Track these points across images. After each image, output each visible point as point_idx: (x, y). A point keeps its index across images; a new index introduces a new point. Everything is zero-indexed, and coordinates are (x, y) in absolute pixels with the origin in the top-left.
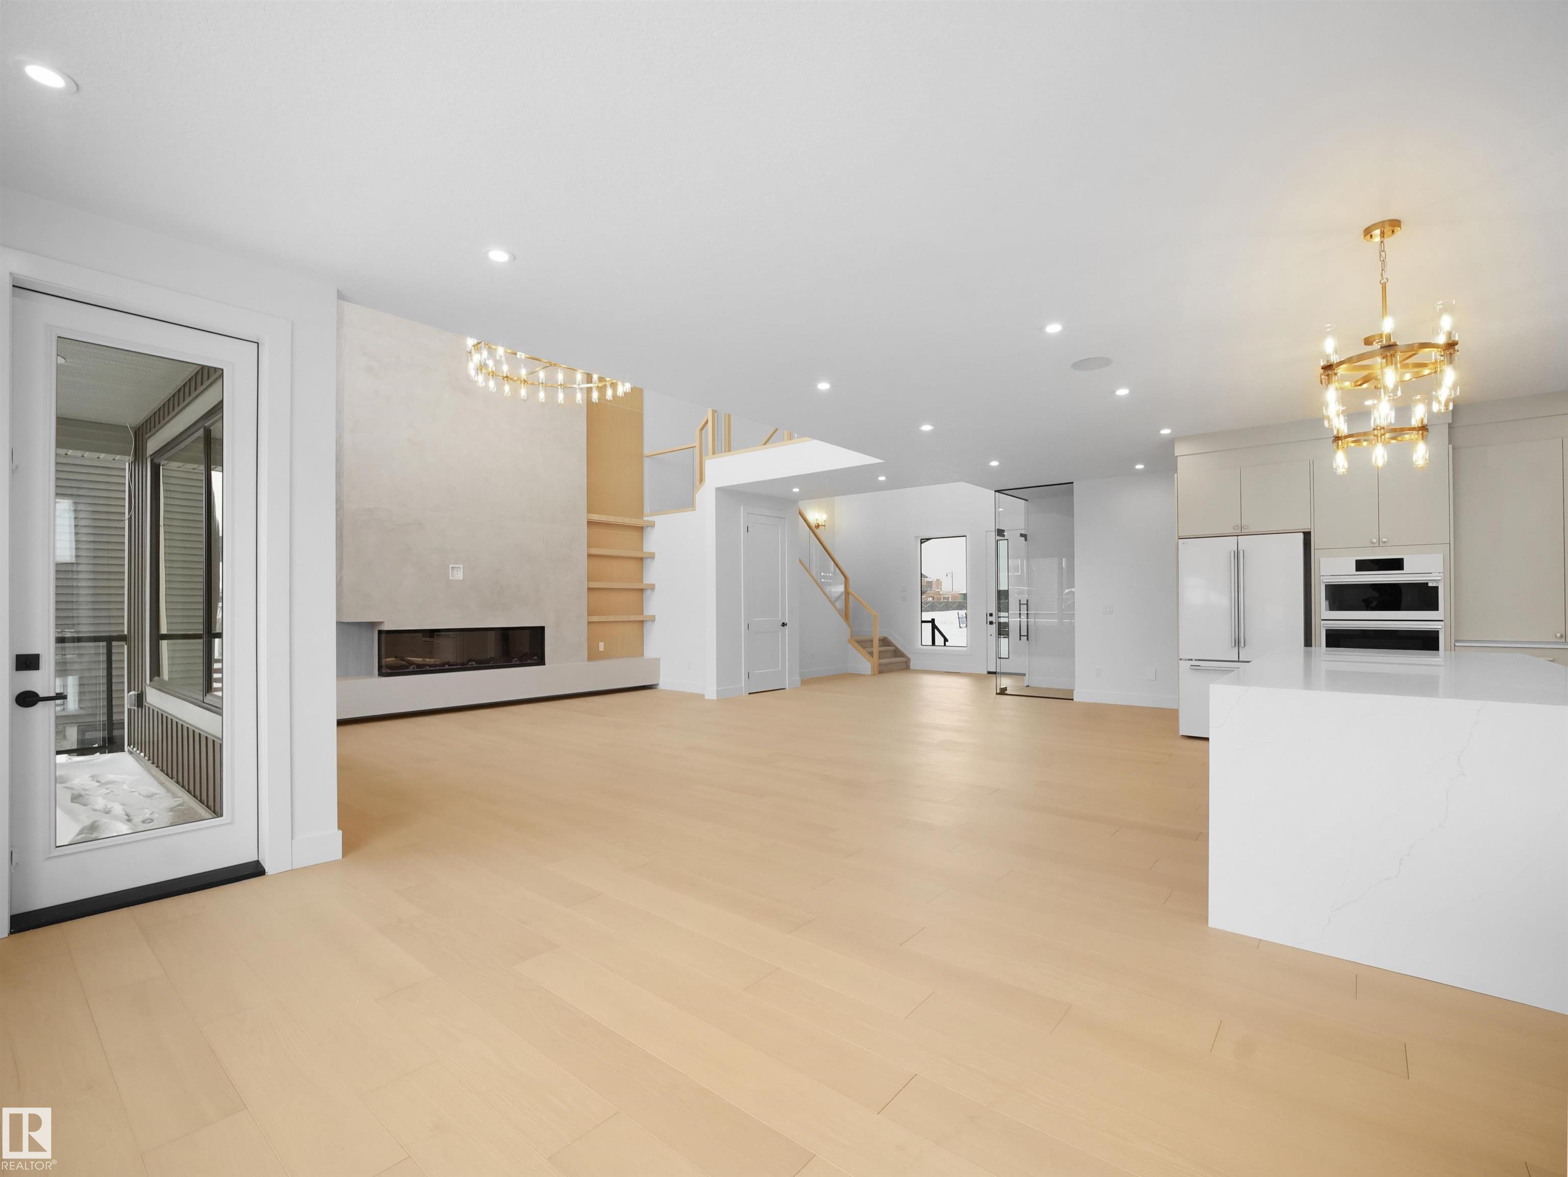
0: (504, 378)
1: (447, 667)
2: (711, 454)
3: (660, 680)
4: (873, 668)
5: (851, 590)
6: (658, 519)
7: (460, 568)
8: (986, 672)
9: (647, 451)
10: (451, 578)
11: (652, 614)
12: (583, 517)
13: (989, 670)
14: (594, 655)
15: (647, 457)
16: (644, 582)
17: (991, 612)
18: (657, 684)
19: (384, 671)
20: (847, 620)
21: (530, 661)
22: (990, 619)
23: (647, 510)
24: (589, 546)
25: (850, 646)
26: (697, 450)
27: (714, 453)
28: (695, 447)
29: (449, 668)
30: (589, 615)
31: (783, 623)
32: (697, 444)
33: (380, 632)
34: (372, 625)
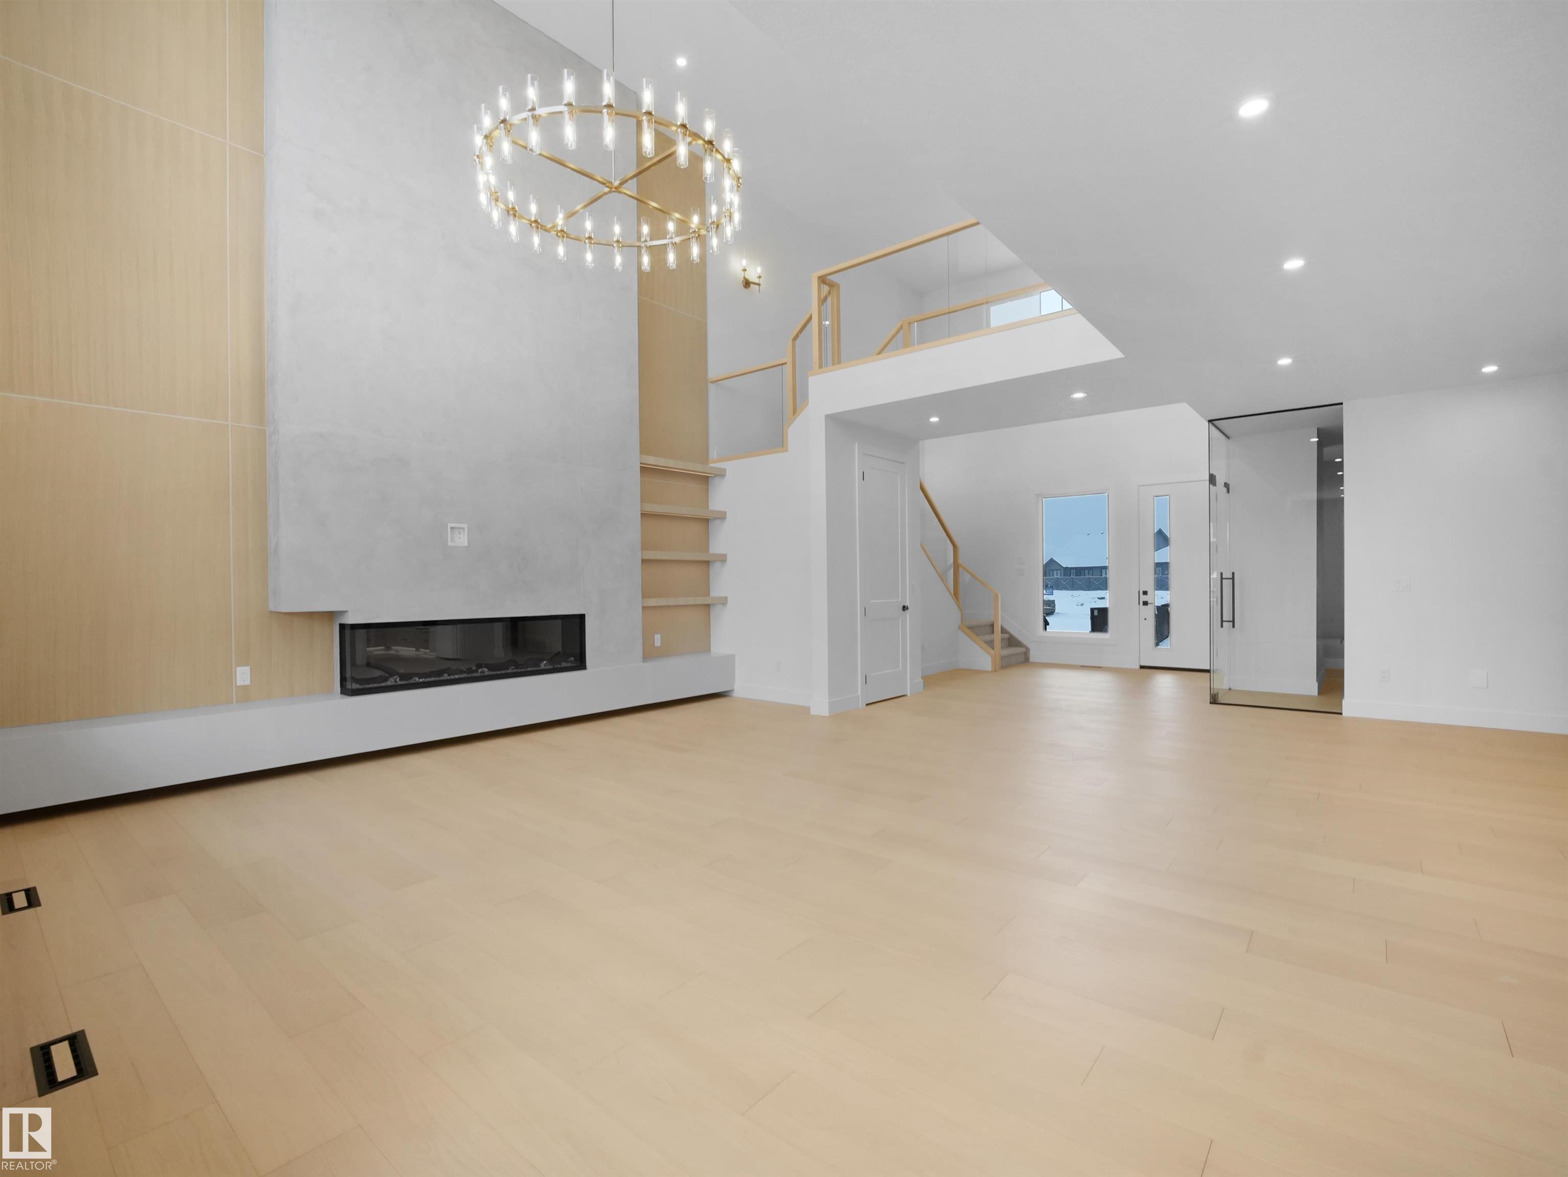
0: (531, 222)
1: (446, 677)
2: (818, 368)
3: (735, 685)
4: (994, 661)
5: (960, 561)
6: (730, 467)
7: (464, 529)
8: (1138, 667)
9: (713, 374)
10: (450, 544)
11: (722, 595)
12: (635, 461)
13: (1142, 664)
14: (649, 654)
15: (712, 382)
16: (710, 552)
17: (1145, 590)
18: (732, 691)
19: (349, 686)
20: (957, 598)
21: (564, 665)
22: (1144, 598)
23: (713, 454)
24: (643, 500)
25: (961, 634)
26: (788, 369)
27: (821, 367)
28: (786, 363)
29: (449, 678)
30: (644, 596)
31: (904, 607)
32: (788, 359)
33: (342, 627)
34: (331, 615)
